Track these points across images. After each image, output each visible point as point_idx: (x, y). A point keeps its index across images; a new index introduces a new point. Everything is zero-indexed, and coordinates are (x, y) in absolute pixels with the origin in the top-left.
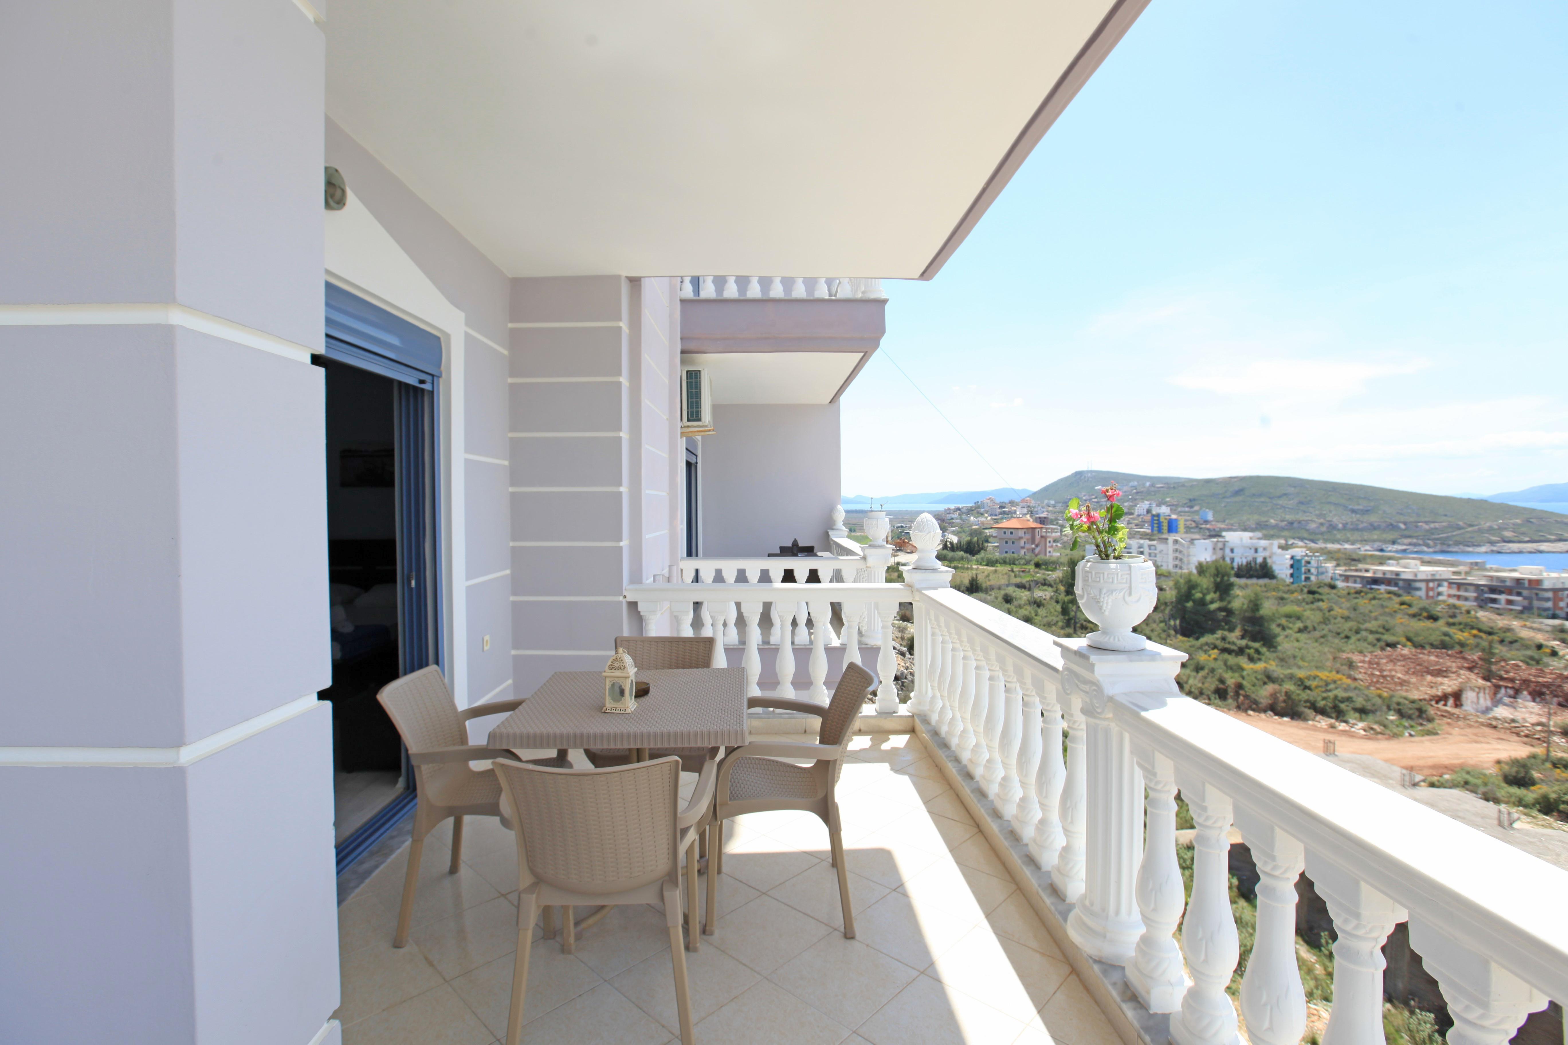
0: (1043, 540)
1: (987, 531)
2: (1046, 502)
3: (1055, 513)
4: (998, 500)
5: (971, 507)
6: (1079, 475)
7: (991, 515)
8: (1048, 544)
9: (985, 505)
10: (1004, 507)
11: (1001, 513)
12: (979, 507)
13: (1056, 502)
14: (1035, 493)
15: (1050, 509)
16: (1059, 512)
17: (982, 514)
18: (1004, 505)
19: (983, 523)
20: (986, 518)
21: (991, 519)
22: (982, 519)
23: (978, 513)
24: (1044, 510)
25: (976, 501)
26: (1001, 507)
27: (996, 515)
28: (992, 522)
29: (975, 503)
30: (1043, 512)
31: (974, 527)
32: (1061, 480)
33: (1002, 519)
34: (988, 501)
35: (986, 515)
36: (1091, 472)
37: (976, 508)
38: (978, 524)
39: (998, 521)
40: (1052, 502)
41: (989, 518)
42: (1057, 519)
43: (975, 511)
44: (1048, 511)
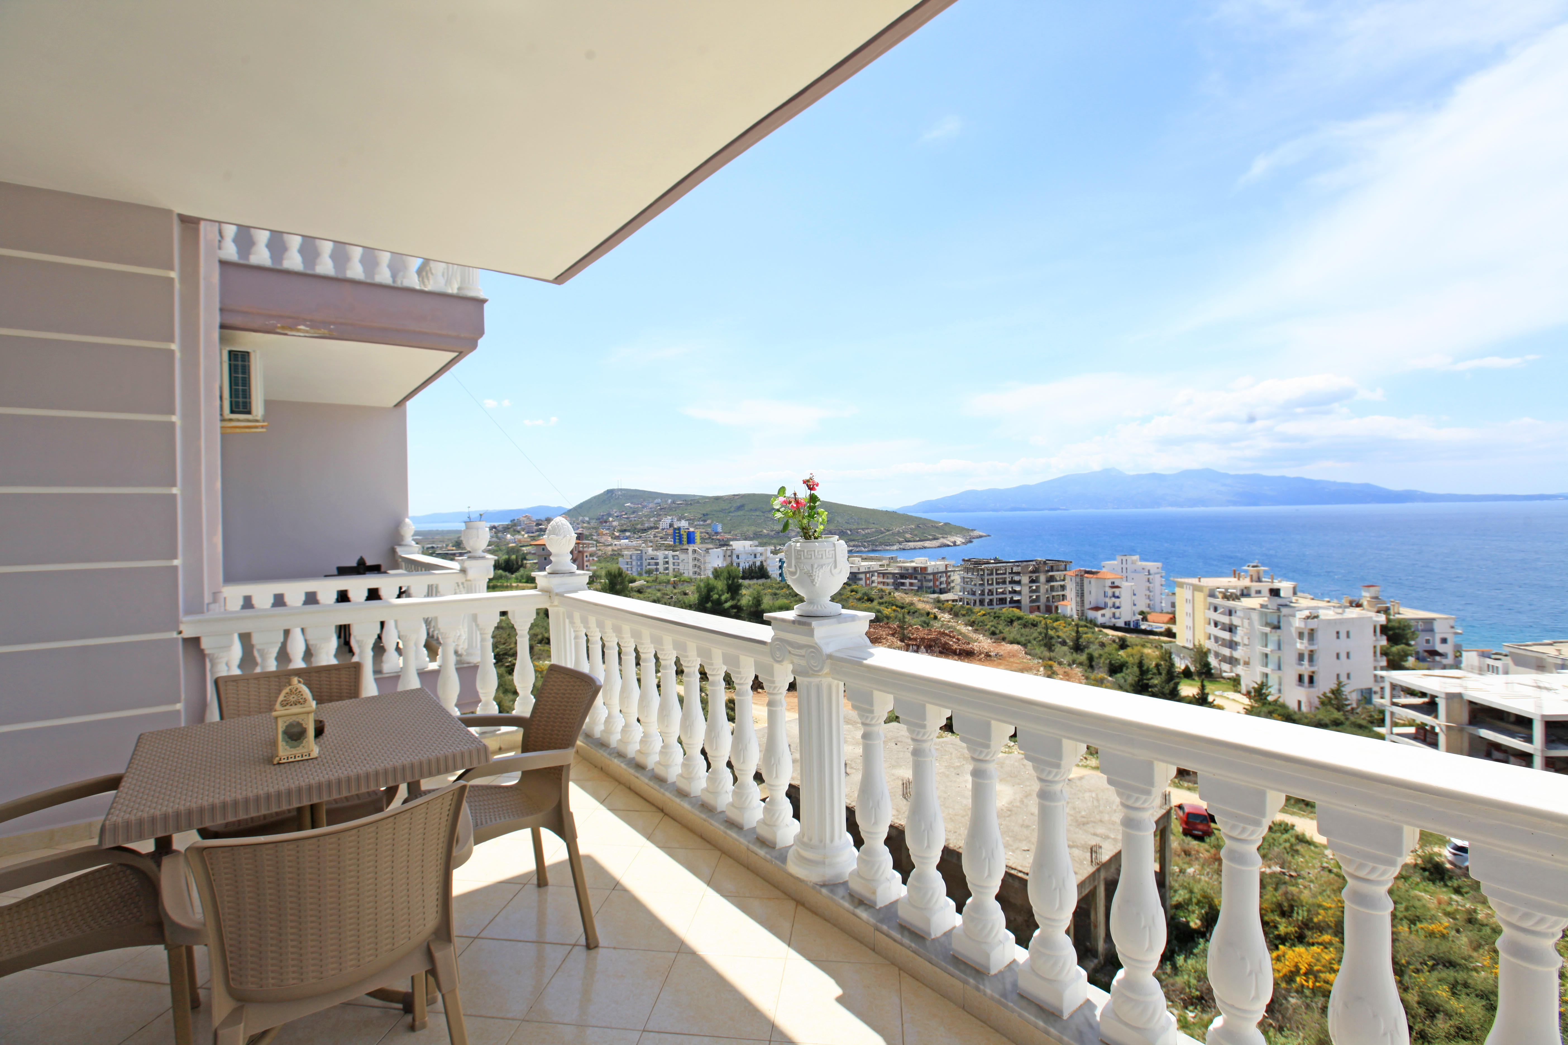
0: (581, 554)
1: (524, 548)
2: (581, 518)
3: (589, 529)
4: (534, 518)
5: (508, 525)
6: (610, 492)
7: (528, 533)
8: (585, 559)
9: (522, 523)
10: (541, 525)
11: (537, 531)
12: (515, 525)
13: (590, 519)
14: (570, 510)
15: (585, 525)
16: (593, 528)
17: (519, 532)
18: (540, 522)
19: (520, 541)
20: (523, 535)
21: (529, 536)
22: (518, 537)
23: (515, 531)
24: (580, 526)
25: (512, 519)
26: (538, 525)
27: (533, 533)
28: (529, 540)
29: (511, 521)
30: (578, 528)
31: (511, 545)
32: (595, 498)
33: (539, 536)
34: (524, 519)
35: (523, 533)
36: (621, 490)
37: (512, 526)
38: (515, 542)
39: (536, 538)
40: (587, 519)
41: (526, 536)
42: (591, 535)
43: (512, 529)
44: (582, 528)
